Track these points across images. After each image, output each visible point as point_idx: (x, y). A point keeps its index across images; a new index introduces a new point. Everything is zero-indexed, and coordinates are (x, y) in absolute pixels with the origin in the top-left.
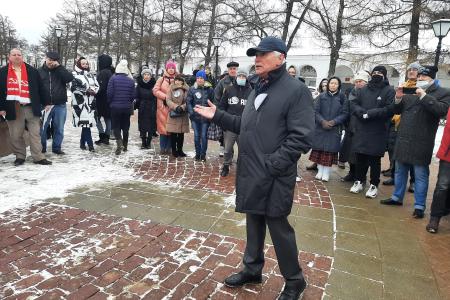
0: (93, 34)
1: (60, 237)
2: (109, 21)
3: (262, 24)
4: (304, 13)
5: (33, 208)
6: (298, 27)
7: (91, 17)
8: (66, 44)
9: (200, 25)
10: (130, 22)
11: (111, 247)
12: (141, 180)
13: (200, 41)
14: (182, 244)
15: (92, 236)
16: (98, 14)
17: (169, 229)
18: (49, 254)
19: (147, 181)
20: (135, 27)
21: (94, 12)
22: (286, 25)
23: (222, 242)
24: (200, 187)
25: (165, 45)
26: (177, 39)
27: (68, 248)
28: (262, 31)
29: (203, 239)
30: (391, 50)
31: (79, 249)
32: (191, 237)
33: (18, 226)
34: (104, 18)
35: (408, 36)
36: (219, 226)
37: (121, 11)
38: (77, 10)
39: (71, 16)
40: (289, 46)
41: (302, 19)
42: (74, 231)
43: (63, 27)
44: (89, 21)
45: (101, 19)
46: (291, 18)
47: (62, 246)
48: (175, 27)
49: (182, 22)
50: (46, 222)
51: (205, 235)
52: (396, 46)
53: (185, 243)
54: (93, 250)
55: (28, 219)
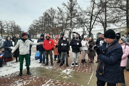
0: (41, 28)
1: (16, 81)
2: (45, 25)
3: (84, 23)
4: (96, 19)
5: (12, 74)
6: (94, 22)
7: (40, 24)
8: (34, 31)
9: (68, 24)
10: (50, 25)
11: (28, 83)
12: (42, 66)
13: (68, 28)
14: (46, 83)
15: (24, 81)
16: (42, 23)
17: (44, 79)
18: (12, 85)
19: (44, 67)
20: (51, 26)
21: (41, 23)
22: (91, 22)
23: (57, 82)
24: (57, 68)
25: (59, 30)
26: (62, 28)
27: (17, 84)
28: (84, 24)
29: (52, 82)
30: (121, 27)
31: (20, 84)
32: (50, 81)
33: (7, 78)
34: (43, 24)
35: (126, 23)
36: (58, 78)
37: (47, 22)
38: (36, 23)
39: (35, 24)
40: (92, 28)
41: (95, 20)
42: (20, 80)
43: (33, 27)
44: (40, 25)
45: (42, 24)
46: (92, 20)
47: (16, 83)
48: (61, 25)
49: (63, 24)
50: (14, 77)
51: (53, 81)
52: (123, 26)
53: (47, 82)
54: (23, 84)
55: (10, 77)
